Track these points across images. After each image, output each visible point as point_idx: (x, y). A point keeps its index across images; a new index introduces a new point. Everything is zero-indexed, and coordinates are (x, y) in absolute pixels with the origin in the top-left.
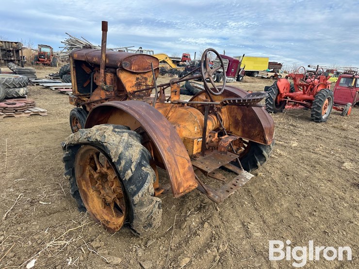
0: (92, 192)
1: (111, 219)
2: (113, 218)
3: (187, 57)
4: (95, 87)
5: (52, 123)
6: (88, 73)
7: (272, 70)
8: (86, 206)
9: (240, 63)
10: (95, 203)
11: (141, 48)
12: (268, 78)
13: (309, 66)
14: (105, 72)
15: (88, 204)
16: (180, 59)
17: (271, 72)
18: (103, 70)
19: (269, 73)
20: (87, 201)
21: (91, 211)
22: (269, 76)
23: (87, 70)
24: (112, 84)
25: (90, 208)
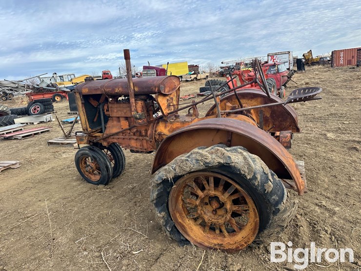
0: (188, 221)
1: (222, 241)
2: (226, 239)
3: (107, 74)
4: (107, 119)
5: (37, 173)
6: (95, 106)
7: (193, 72)
8: (187, 238)
9: (166, 71)
10: (195, 232)
11: (56, 74)
12: (192, 80)
13: (222, 63)
14: (135, 100)
15: (188, 235)
16: (100, 77)
17: (193, 74)
18: (133, 99)
19: (192, 76)
20: (186, 232)
21: (195, 241)
22: (192, 78)
23: (94, 103)
24: (143, 111)
25: (193, 239)
